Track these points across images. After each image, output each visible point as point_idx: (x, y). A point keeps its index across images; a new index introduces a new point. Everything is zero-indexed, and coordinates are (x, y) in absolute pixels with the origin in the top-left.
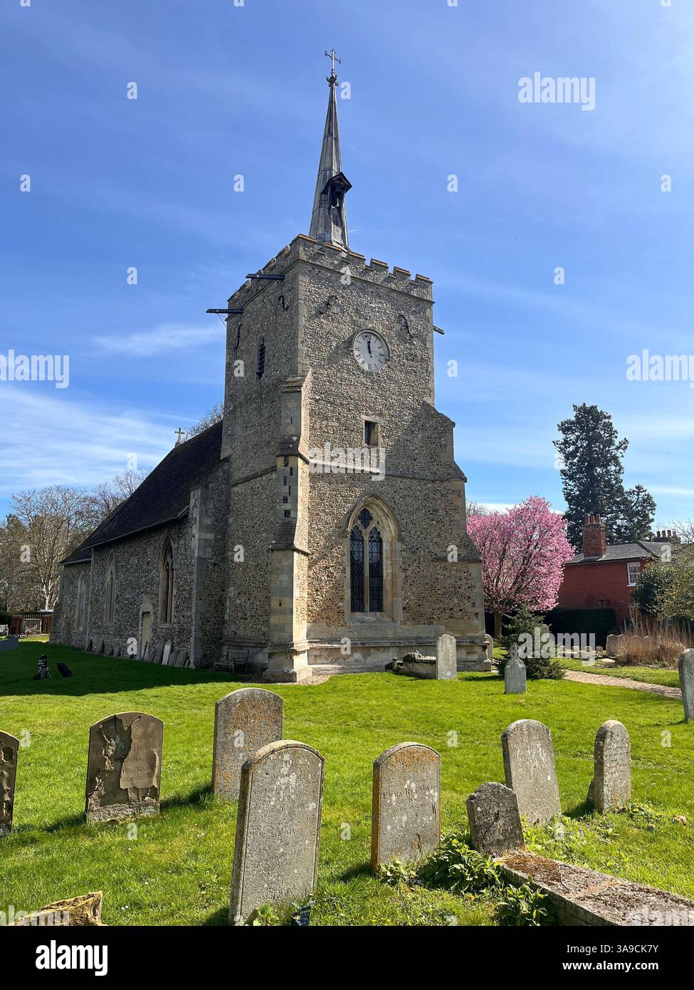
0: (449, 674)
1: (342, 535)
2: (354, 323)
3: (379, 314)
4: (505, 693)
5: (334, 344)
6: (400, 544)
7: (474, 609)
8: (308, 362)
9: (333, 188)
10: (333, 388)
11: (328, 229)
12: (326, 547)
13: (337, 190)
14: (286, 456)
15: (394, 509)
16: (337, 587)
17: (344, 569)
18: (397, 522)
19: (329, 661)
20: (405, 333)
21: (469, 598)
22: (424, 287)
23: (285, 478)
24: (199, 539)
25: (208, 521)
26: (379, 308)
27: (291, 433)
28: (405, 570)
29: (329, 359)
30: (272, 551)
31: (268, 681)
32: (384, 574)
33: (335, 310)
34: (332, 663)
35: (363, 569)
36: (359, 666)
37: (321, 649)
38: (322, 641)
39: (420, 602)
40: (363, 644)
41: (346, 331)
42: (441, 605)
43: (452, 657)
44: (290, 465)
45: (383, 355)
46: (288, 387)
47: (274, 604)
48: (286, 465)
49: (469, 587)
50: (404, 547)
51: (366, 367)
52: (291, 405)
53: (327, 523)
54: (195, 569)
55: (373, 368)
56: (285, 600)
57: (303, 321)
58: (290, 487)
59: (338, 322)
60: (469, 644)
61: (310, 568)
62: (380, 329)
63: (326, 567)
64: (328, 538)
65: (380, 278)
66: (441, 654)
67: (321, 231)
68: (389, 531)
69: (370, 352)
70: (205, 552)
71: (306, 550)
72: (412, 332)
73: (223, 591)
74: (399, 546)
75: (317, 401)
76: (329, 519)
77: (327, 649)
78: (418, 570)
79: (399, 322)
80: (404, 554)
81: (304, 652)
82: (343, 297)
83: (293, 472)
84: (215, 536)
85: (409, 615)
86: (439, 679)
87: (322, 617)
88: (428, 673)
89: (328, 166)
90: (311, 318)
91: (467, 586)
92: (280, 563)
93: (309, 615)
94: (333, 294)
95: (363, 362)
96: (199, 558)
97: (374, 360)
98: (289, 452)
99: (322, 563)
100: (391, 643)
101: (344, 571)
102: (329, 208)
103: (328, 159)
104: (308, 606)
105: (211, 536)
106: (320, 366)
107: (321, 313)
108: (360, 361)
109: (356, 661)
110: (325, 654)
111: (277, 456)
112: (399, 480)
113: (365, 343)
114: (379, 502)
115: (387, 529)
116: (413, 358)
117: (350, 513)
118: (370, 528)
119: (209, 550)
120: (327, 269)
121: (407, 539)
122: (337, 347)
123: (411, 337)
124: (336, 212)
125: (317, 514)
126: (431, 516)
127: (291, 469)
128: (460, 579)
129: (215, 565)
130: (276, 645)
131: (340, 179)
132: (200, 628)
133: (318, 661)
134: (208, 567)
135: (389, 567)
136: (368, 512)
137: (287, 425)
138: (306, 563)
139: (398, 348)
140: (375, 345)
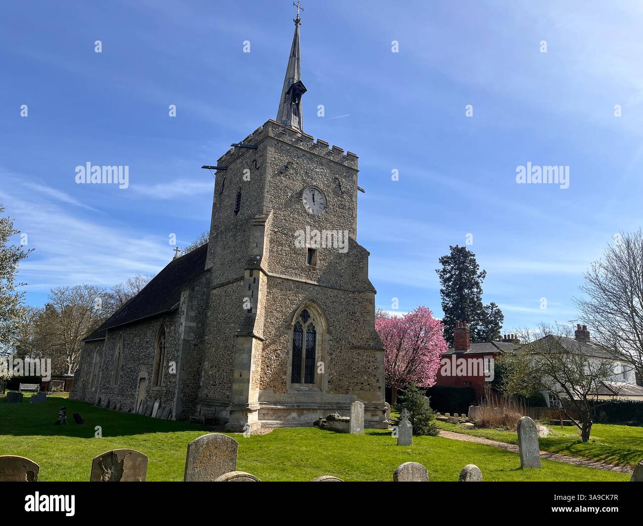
0: (358, 429)
1: (288, 327)
2: (304, 181)
3: (321, 176)
4: (397, 445)
5: (290, 194)
6: (328, 335)
7: (378, 384)
8: (271, 206)
9: (294, 90)
10: (287, 224)
11: (289, 117)
12: (276, 336)
13: (296, 92)
14: (251, 270)
15: (325, 310)
16: (282, 364)
17: (288, 352)
18: (327, 320)
19: (274, 418)
20: (339, 190)
21: (375, 376)
22: (353, 160)
23: (250, 285)
24: (185, 326)
25: (193, 314)
26: (322, 172)
27: (256, 254)
28: (331, 354)
29: (286, 204)
30: (237, 336)
31: (229, 431)
32: (316, 357)
33: (292, 171)
34: (275, 420)
35: (301, 353)
36: (295, 423)
37: (268, 409)
38: (269, 403)
39: (341, 378)
40: (299, 406)
41: (298, 186)
42: (355, 380)
43: (361, 418)
44: (254, 276)
45: (323, 204)
46: (256, 222)
47: (236, 375)
48: (251, 276)
49: (375, 368)
50: (331, 338)
51: (310, 211)
52: (257, 234)
53: (277, 319)
54: (181, 348)
55: (316, 213)
56: (244, 372)
57: (269, 178)
58: (253, 292)
59: (293, 180)
60: (373, 409)
61: (263, 350)
62: (321, 186)
63: (275, 350)
64: (278, 329)
65: (323, 152)
66: (353, 415)
67: (284, 118)
68: (321, 326)
69: (314, 201)
70: (189, 336)
71: (262, 337)
72: (343, 190)
73: (200, 364)
74: (328, 337)
75: (275, 232)
76: (279, 315)
77: (272, 409)
78: (340, 354)
79: (334, 182)
80: (331, 343)
81: (256, 411)
82: (297, 163)
83: (256, 281)
84: (197, 325)
85: (332, 386)
86: (351, 433)
87: (269, 386)
88: (344, 429)
89: (291, 76)
90: (274, 176)
91: (373, 367)
92: (243, 345)
93: (261, 384)
94: (290, 160)
95: (309, 208)
96: (184, 340)
97: (317, 207)
98: (254, 267)
99: (272, 347)
100: (319, 406)
101: (288, 353)
102: (291, 104)
103: (292, 71)
104: (261, 377)
105: (194, 324)
106: (279, 209)
107: (282, 173)
108: (307, 207)
109: (293, 418)
110: (271, 412)
111: (245, 269)
112: (330, 291)
113: (311, 195)
114: (315, 305)
115: (320, 325)
116: (343, 207)
117: (294, 312)
118: (308, 323)
119: (192, 334)
120: (287, 143)
121: (334, 332)
122: (292, 197)
123: (342, 193)
124: (295, 107)
125: (271, 312)
126: (350, 317)
127: (255, 278)
128: (369, 362)
129: (195, 345)
130: (236, 405)
131: (299, 85)
132: (182, 391)
133: (266, 418)
134: (190, 347)
135: (320, 352)
136: (307, 312)
137: (253, 248)
138: (261, 346)
139: (333, 200)
140: (318, 197)
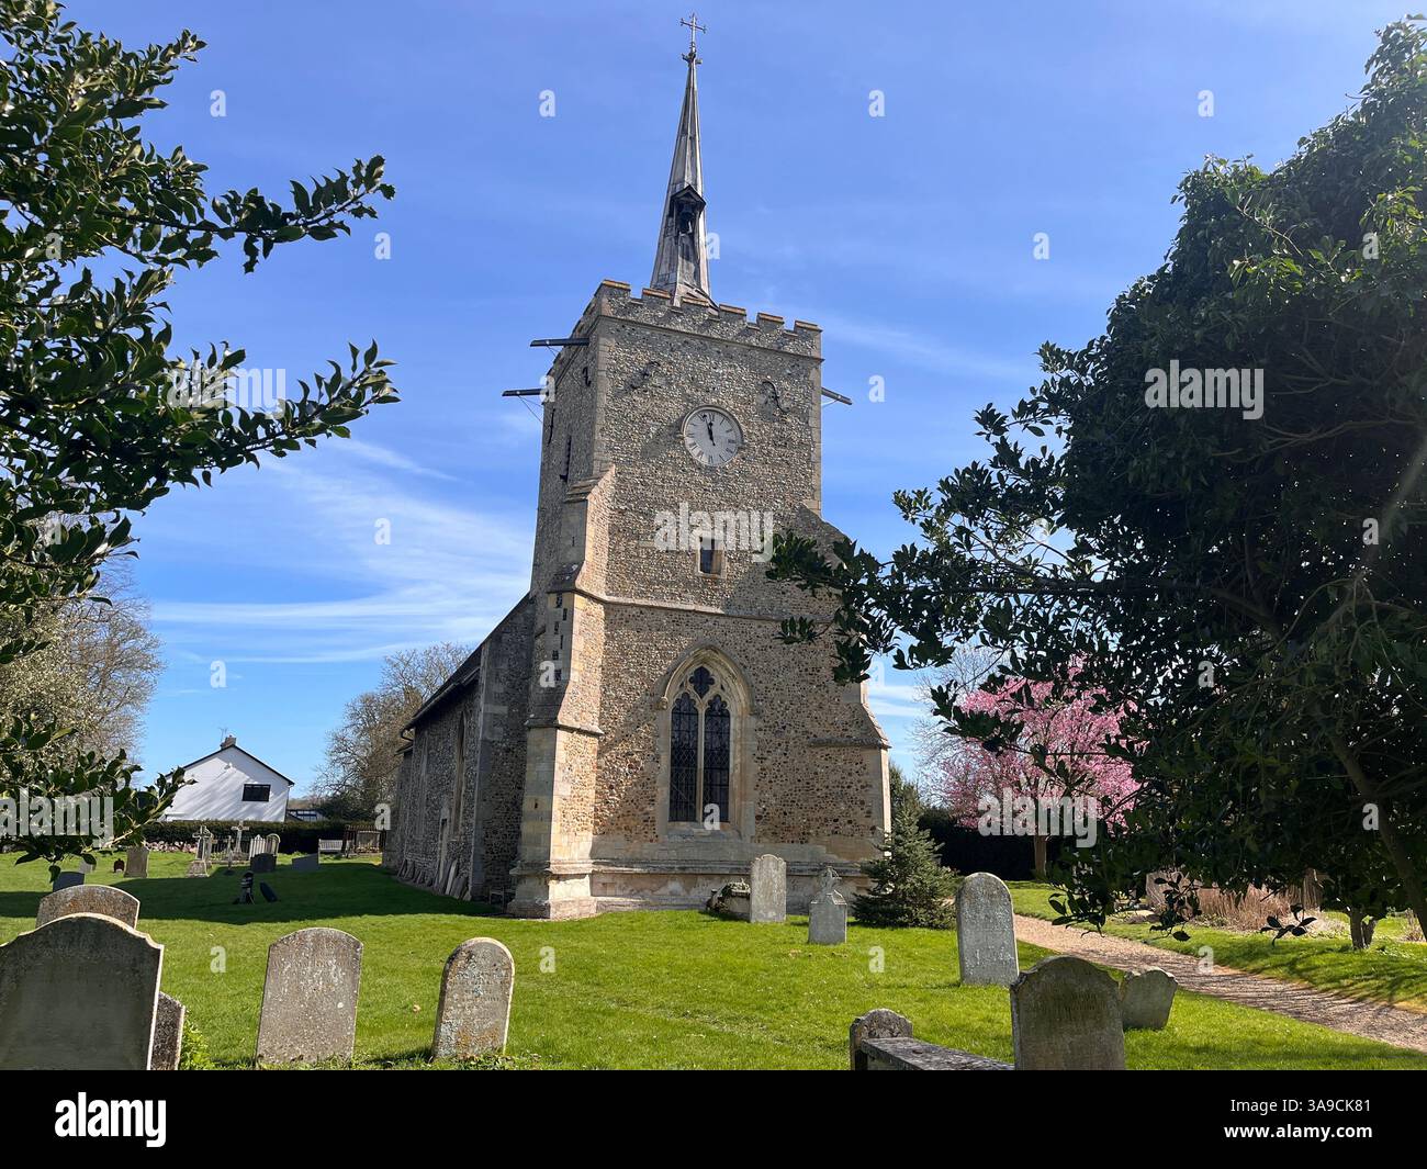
0: (771, 914)
1: (657, 706)
2: (688, 398)
3: (730, 383)
4: (808, 943)
5: (653, 430)
6: (754, 719)
7: (870, 819)
8: (610, 458)
9: (680, 207)
10: (649, 494)
11: (673, 266)
12: (627, 724)
13: (684, 211)
14: (559, 593)
15: (745, 667)
16: (645, 782)
17: (658, 757)
18: (749, 687)
19: (628, 892)
20: (774, 408)
21: (862, 803)
22: (807, 338)
23: (557, 623)
24: (485, 714)
25: (499, 688)
26: (731, 374)
27: (571, 560)
28: (762, 759)
29: (644, 452)
30: (530, 728)
31: (514, 916)
32: (731, 766)
33: (657, 381)
34: (630, 895)
35: (696, 758)
36: (674, 902)
37: (613, 874)
38: (615, 862)
39: (787, 809)
40: (684, 868)
41: (674, 409)
42: (821, 814)
43: (778, 890)
44: (564, 606)
45: (733, 442)
46: (572, 495)
47: (527, 806)
48: (558, 606)
49: (862, 787)
50: (761, 724)
51: (704, 460)
52: (575, 519)
53: (631, 689)
54: (478, 756)
55: (717, 462)
56: (543, 799)
57: (604, 400)
58: (562, 637)
59: (662, 399)
60: (860, 875)
61: (600, 754)
62: (729, 404)
63: (628, 754)
64: (632, 711)
65: (732, 331)
66: (757, 884)
67: (664, 270)
68: (737, 701)
69: (712, 439)
70: (493, 733)
71: (596, 728)
72: (785, 405)
74: (753, 722)
75: (622, 512)
76: (635, 682)
77: (623, 874)
78: (784, 759)
79: (763, 392)
80: (761, 735)
81: (581, 876)
82: (670, 363)
83: (568, 615)
84: (510, 710)
85: (766, 827)
86: (753, 921)
87: (617, 825)
89: (678, 177)
90: (617, 395)
91: (859, 785)
92: (538, 745)
93: (596, 824)
94: (653, 359)
95: (701, 453)
96: (484, 741)
97: (719, 450)
98: (563, 587)
99: (621, 748)
100: (732, 869)
101: (657, 759)
102: (677, 237)
103: (680, 167)
104: (596, 810)
105: (504, 710)
106: (629, 463)
107: (635, 388)
108: (695, 452)
109: (672, 893)
110: (620, 881)
111: (549, 593)
112: (755, 624)
113: (703, 427)
114: (719, 657)
115: (737, 698)
116: (786, 442)
117: (669, 673)
118: (709, 696)
119: (501, 729)
120: (645, 325)
121: (768, 712)
122: (658, 434)
123: (783, 412)
124: (687, 241)
125: (615, 676)
126: (809, 678)
127: (565, 610)
128: (850, 774)
129: (508, 750)
130: (527, 864)
131: (688, 195)
132: (483, 841)
133: (609, 891)
134: (497, 754)
135: (738, 755)
136: (708, 672)
137: (567, 548)
138: (596, 746)
139: (757, 429)
140: (720, 428)
